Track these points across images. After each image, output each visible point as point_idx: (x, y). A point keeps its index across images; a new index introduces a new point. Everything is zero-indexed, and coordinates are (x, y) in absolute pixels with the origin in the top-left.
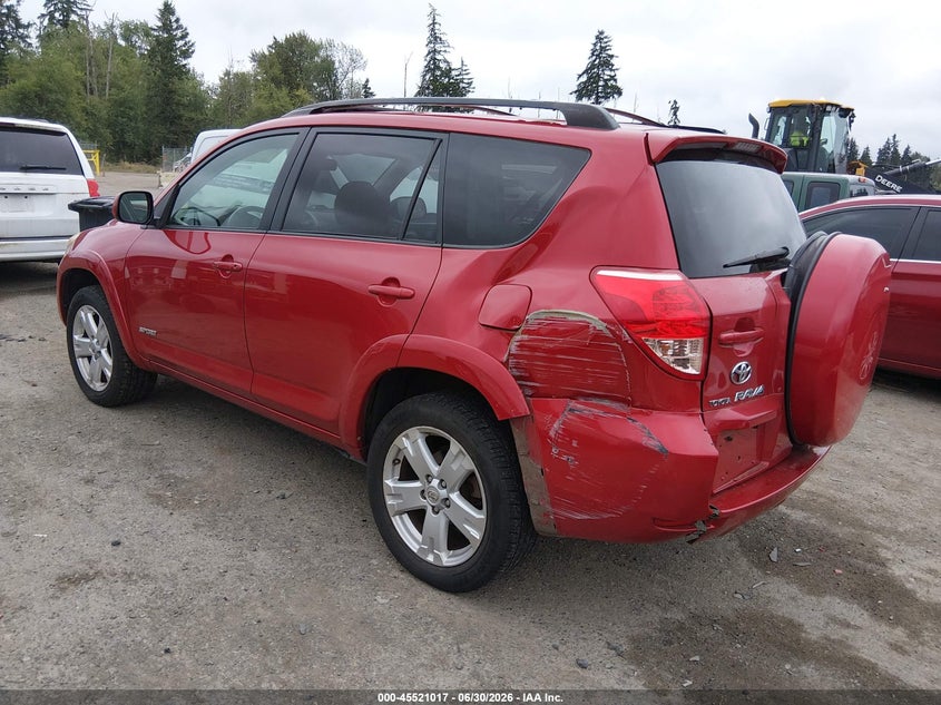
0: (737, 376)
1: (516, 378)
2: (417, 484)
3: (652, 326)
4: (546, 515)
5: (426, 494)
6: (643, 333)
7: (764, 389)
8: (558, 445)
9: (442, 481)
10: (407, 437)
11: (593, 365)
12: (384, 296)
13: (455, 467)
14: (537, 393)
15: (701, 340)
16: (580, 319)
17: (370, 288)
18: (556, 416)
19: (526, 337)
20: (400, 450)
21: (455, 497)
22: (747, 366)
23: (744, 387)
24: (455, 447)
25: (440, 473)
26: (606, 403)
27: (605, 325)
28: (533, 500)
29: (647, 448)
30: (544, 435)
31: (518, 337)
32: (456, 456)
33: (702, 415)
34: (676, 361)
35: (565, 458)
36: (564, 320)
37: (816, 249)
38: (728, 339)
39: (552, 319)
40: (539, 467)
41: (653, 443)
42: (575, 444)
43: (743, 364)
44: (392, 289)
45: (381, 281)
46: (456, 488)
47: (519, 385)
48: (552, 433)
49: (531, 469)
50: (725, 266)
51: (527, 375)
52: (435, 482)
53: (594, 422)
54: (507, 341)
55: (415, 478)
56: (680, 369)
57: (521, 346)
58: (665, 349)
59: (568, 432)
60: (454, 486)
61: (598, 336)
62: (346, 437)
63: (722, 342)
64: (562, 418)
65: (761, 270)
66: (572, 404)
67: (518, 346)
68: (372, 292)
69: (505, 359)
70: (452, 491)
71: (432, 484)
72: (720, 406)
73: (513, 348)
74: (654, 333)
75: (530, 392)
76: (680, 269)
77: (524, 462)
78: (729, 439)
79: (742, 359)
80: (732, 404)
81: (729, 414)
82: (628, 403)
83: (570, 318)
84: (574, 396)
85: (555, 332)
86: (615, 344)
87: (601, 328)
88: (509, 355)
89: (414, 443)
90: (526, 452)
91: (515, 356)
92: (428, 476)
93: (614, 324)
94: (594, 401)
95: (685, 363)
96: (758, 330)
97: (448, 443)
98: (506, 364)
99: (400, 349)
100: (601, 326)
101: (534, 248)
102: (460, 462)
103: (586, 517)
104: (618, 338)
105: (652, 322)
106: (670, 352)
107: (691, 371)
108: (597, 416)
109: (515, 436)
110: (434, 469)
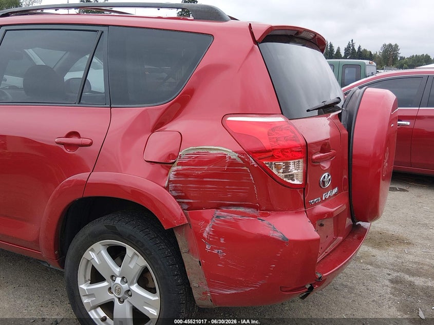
0: (324, 182)
1: (176, 197)
2: (105, 284)
3: (271, 154)
4: (205, 293)
5: (113, 290)
6: (265, 159)
7: (338, 190)
8: (210, 243)
9: (123, 278)
10: (92, 250)
11: (230, 184)
12: (68, 145)
13: (132, 266)
14: (191, 207)
15: (301, 160)
16: (219, 152)
17: (56, 140)
18: (207, 222)
19: (180, 168)
20: (88, 261)
21: (135, 288)
22: (329, 175)
23: (327, 190)
24: (130, 251)
25: (121, 273)
26: (242, 209)
27: (237, 155)
28: (194, 284)
29: (274, 238)
30: (199, 236)
31: (175, 168)
32: (132, 258)
33: (306, 211)
34: (286, 176)
35: (216, 251)
36: (207, 153)
37: (357, 98)
38: (317, 159)
39: (198, 153)
40: (198, 260)
41: (277, 235)
42: (222, 241)
43: (326, 174)
44: (74, 140)
45: (65, 135)
46: (135, 281)
47: (178, 202)
48: (205, 235)
49: (191, 262)
50: (308, 111)
51: (183, 194)
52: (118, 280)
53: (235, 224)
54: (166, 172)
55: (102, 279)
56: (290, 181)
57: (178, 174)
58: (278, 168)
59: (217, 232)
60: (133, 280)
61: (233, 163)
62: (45, 252)
63: (314, 161)
64: (211, 224)
65: (325, 113)
66: (218, 212)
67: (175, 175)
68: (57, 143)
69: (166, 184)
70: (132, 284)
71: (116, 282)
72: (316, 204)
73: (172, 176)
74: (273, 158)
75: (186, 207)
76: (282, 114)
77: (186, 258)
78: (321, 225)
79: (325, 171)
80: (322, 201)
81: (320, 208)
82: (257, 208)
83: (211, 152)
84: (218, 207)
85: (201, 163)
86: (245, 168)
87: (234, 157)
88: (169, 181)
89: (99, 254)
90: (187, 250)
91: (173, 182)
92: (113, 276)
93: (243, 154)
94: (233, 209)
95: (292, 177)
96: (333, 151)
97: (124, 249)
98: (167, 188)
99: (85, 184)
100: (234, 156)
101: (178, 105)
102: (135, 261)
103: (234, 292)
104: (247, 164)
105: (269, 151)
106: (281, 171)
107: (296, 182)
108: (236, 220)
109: (178, 239)
110: (117, 270)
